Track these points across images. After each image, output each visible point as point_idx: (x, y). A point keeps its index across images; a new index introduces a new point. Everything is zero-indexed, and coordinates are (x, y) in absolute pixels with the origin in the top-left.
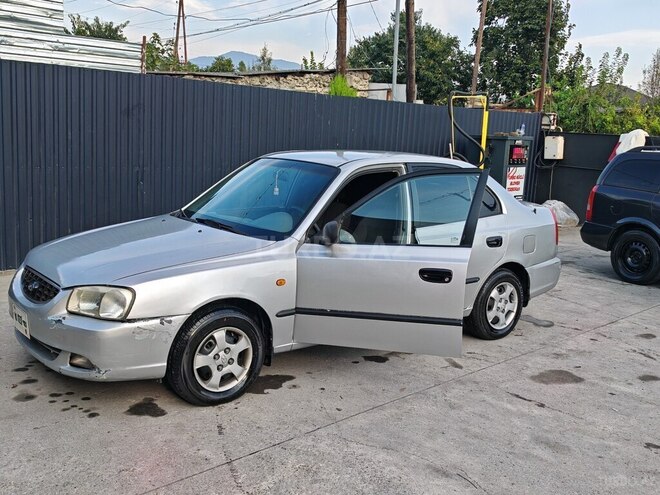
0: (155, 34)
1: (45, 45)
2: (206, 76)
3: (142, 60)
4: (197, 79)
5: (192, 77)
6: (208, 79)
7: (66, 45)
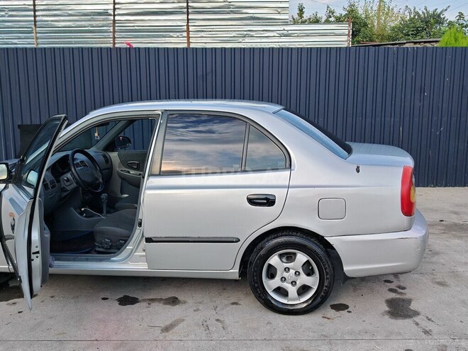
0: (460, 13)
1: (275, 34)
2: (425, 42)
3: (348, 35)
4: (418, 46)
5: (412, 45)
6: (428, 45)
7: (290, 32)
